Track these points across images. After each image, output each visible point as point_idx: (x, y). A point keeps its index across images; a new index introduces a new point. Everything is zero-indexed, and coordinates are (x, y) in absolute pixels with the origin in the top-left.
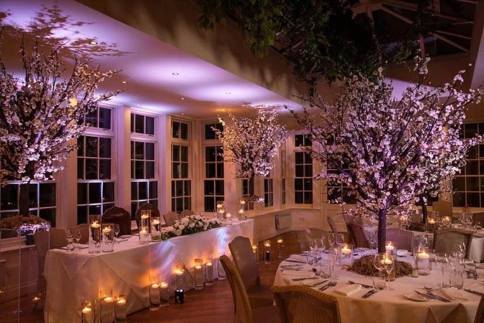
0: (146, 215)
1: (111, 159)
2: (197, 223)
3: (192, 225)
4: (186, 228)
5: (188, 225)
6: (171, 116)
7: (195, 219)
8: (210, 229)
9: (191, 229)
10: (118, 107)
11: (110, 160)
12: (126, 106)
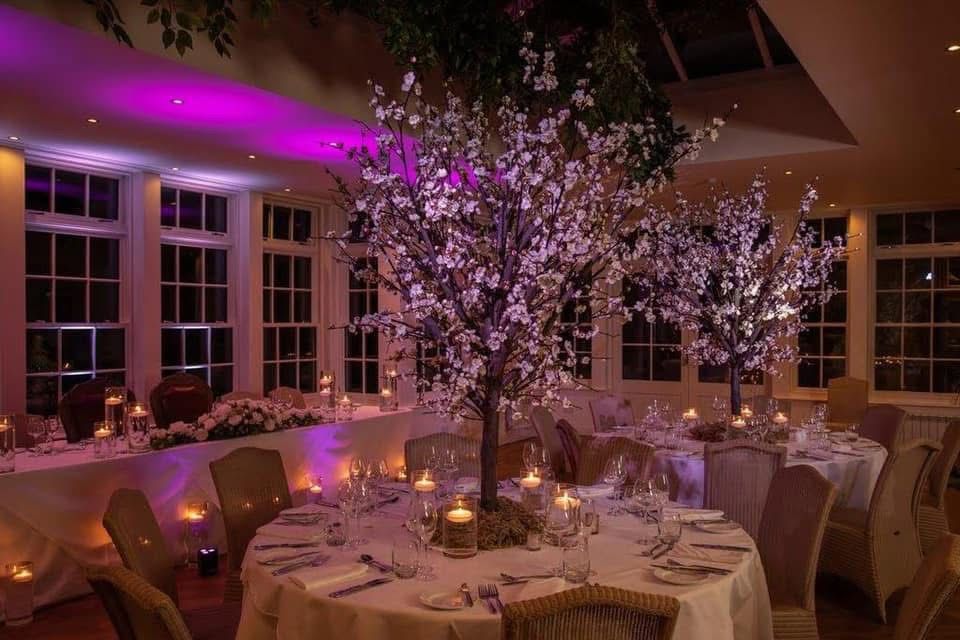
0: (117, 397)
1: (120, 281)
2: (249, 417)
3: (235, 420)
4: (219, 425)
5: (227, 420)
6: (265, 194)
7: (246, 407)
8: (290, 427)
9: (231, 429)
10: (132, 173)
11: (118, 284)
12: (149, 174)
